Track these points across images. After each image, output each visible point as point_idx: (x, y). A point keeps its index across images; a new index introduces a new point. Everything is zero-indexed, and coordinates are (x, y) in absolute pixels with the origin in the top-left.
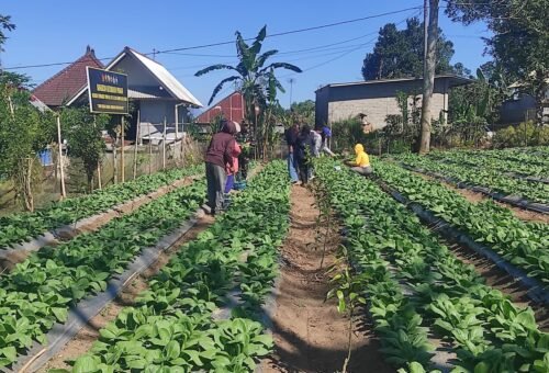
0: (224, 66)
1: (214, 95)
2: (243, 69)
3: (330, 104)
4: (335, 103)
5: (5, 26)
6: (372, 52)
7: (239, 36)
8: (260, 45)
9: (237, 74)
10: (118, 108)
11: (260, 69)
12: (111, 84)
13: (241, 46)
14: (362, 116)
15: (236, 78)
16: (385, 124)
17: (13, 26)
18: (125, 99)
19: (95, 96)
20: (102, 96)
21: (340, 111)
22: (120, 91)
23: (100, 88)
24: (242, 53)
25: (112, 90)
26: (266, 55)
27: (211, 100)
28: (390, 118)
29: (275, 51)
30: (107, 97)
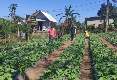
0: (62, 14)
1: (60, 20)
2: (67, 14)
3: (87, 22)
4: (89, 21)
5: (16, 6)
6: (100, 10)
7: (66, 7)
8: (70, 9)
9: (65, 15)
10: (33, 23)
11: (70, 14)
12: (32, 18)
13: (66, 9)
14: (94, 24)
15: (65, 16)
16: (98, 26)
17: (18, 6)
18: (36, 21)
19: (27, 21)
20: (29, 21)
21: (90, 23)
22: (34, 20)
23: (29, 19)
24: (66, 11)
25: (32, 19)
26: (72, 11)
27: (60, 21)
28: (99, 25)
29: (74, 10)
30: (31, 21)
